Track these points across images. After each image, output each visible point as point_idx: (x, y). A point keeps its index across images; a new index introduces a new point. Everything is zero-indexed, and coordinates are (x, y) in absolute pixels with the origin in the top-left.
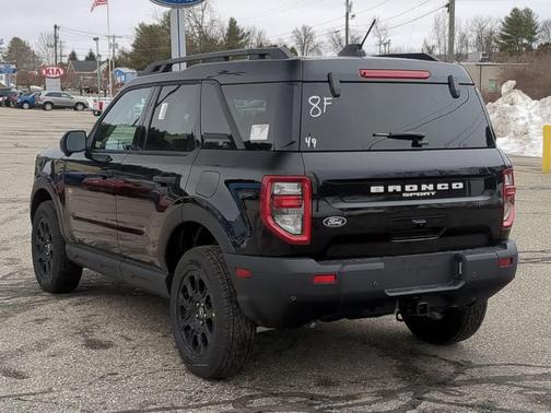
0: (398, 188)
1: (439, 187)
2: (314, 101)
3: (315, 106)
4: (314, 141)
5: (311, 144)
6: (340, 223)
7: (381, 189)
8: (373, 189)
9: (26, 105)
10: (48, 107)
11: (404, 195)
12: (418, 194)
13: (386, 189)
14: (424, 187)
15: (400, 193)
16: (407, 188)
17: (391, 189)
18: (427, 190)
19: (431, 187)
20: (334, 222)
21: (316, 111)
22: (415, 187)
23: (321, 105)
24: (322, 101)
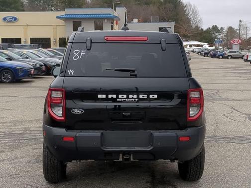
0: (115, 96)
1: (141, 96)
2: (76, 52)
3: (76, 54)
4: (73, 72)
5: (71, 73)
6: (80, 112)
7: (104, 96)
8: (100, 96)
9: (221, 57)
10: (230, 57)
11: (118, 100)
12: (127, 100)
13: (107, 96)
14: (131, 96)
15: (116, 99)
16: (120, 96)
17: (110, 96)
18: (133, 98)
19: (135, 96)
20: (77, 111)
21: (76, 57)
22: (125, 96)
23: (79, 54)
24: (81, 52)
